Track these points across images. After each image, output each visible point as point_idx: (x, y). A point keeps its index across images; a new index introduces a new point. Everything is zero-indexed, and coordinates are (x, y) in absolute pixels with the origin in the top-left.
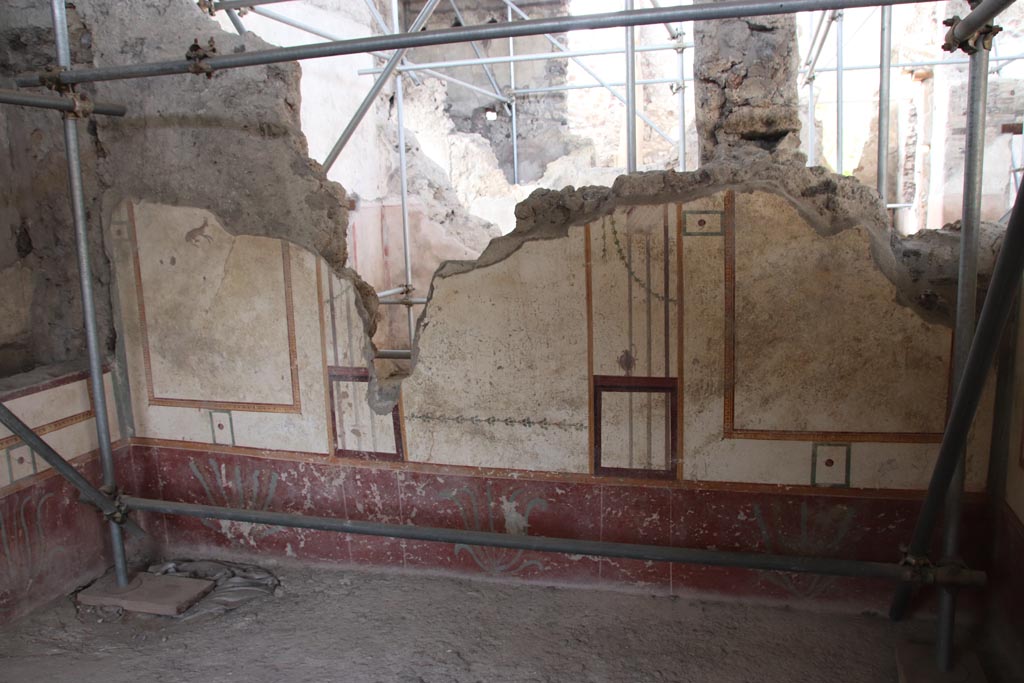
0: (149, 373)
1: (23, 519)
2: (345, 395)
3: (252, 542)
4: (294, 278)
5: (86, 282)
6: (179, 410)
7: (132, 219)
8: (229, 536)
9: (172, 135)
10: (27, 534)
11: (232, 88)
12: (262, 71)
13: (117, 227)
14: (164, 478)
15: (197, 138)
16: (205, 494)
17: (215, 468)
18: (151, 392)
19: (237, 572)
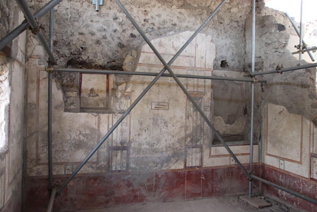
0: (267, 147)
1: (231, 174)
2: (315, 162)
3: (285, 199)
4: (304, 126)
5: (252, 122)
6: (272, 158)
7: (267, 108)
8: (280, 195)
9: (278, 87)
10: (231, 177)
11: (295, 75)
12: (304, 70)
13: (264, 109)
14: (267, 175)
15: (284, 88)
16: (275, 182)
17: (279, 175)
18: (267, 152)
19: (279, 204)
